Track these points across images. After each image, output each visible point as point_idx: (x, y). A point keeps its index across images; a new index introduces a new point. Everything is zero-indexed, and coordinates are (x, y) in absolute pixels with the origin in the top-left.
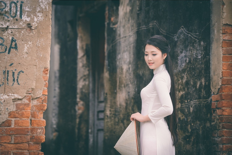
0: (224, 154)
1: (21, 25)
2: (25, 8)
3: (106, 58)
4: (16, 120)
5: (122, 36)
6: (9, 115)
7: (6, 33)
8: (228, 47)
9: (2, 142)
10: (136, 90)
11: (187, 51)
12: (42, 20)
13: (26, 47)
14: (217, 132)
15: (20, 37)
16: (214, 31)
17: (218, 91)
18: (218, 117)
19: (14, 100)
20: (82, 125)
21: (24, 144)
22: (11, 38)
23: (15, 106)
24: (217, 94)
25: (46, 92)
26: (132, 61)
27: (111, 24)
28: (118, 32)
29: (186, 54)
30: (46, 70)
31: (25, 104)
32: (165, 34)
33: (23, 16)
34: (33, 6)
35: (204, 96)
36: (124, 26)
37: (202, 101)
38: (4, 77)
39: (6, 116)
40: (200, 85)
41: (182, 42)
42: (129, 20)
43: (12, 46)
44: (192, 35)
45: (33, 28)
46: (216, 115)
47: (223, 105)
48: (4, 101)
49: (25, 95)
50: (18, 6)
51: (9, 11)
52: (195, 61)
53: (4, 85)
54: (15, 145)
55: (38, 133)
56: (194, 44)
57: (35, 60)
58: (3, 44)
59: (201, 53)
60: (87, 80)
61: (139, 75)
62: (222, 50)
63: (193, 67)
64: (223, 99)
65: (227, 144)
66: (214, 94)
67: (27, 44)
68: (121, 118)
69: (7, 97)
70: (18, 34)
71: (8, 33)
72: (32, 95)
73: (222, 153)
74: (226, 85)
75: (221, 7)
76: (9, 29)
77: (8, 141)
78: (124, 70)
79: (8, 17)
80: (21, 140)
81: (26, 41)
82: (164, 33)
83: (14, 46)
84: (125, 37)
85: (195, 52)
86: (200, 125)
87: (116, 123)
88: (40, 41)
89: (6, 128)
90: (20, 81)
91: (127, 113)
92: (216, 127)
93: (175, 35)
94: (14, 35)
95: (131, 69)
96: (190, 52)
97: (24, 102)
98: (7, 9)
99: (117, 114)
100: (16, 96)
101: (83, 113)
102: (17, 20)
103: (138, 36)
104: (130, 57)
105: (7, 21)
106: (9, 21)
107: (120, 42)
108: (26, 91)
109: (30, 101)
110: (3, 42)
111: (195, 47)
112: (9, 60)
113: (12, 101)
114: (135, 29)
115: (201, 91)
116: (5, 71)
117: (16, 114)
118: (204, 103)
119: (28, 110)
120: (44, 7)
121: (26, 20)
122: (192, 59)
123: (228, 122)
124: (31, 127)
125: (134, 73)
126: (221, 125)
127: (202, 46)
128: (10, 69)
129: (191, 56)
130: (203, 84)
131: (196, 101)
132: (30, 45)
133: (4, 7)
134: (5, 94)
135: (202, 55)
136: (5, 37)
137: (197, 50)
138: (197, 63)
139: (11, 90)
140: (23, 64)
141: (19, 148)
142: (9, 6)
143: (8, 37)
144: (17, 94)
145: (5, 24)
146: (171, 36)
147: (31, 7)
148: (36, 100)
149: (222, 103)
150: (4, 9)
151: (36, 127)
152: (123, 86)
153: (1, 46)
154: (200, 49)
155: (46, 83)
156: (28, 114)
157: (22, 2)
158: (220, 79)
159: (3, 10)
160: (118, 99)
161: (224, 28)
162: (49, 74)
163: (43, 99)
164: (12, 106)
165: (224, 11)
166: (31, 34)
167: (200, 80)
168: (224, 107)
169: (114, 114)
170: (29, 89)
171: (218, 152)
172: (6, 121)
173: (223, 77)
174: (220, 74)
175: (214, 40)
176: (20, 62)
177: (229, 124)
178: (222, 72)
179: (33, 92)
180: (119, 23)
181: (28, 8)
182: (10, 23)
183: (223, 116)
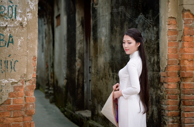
0: (169, 118)
1: (15, 24)
2: (18, 10)
3: (92, 30)
4: (14, 99)
5: (101, 15)
6: (9, 96)
7: (5, 31)
8: (172, 35)
9: (5, 116)
10: (111, 57)
11: (145, 33)
12: (31, 18)
13: (19, 41)
14: (164, 101)
15: (15, 33)
16: (162, 22)
17: (165, 69)
18: (165, 90)
19: (12, 84)
20: (80, 77)
21: (20, 117)
22: (9, 35)
23: (13, 88)
24: (164, 71)
25: (35, 75)
26: (107, 35)
27: (94, 5)
28: (98, 11)
29: (144, 35)
30: (35, 58)
31: (20, 87)
32: (130, 18)
33: (17, 17)
34: (24, 9)
35: (156, 69)
36: (102, 8)
37: (155, 73)
38: (5, 65)
39: (7, 96)
40: (153, 61)
41: (141, 26)
42: (105, 3)
43: (10, 41)
44: (148, 21)
45: (24, 26)
46: (164, 88)
47: (168, 80)
48: (5, 85)
49: (20, 79)
50: (13, 9)
51: (7, 13)
52: (150, 42)
53: (5, 72)
54: (14, 118)
55: (30, 108)
56: (149, 28)
57: (26, 51)
58: (4, 39)
59: (154, 36)
60: (82, 43)
61: (112, 46)
62: (168, 37)
63: (149, 46)
64: (169, 76)
65: (171, 111)
66: (162, 71)
67: (20, 39)
68: (101, 76)
69: (7, 81)
70: (14, 31)
71: (7, 31)
72: (25, 78)
73: (167, 118)
74: (171, 65)
75: (167, 3)
76: (8, 27)
77: (9, 116)
78: (103, 41)
79: (7, 18)
80: (18, 114)
81: (20, 37)
82: (129, 16)
83: (11, 41)
84: (103, 16)
85: (150, 35)
86: (154, 91)
87: (98, 80)
88: (30, 35)
89: (7, 105)
90: (16, 68)
91: (105, 73)
92: (164, 97)
93: (136, 19)
94: (11, 32)
95: (107, 41)
96: (147, 34)
97: (19, 85)
98: (6, 12)
99: (98, 73)
100: (14, 80)
101: (80, 68)
102: (13, 20)
103: (111, 16)
104: (106, 32)
105: (6, 21)
106: (7, 21)
107: (99, 19)
108: (20, 76)
109: (23, 84)
110: (4, 38)
111: (150, 31)
112: (8, 52)
113: (11, 84)
114: (110, 11)
115: (154, 66)
116: (5, 61)
117: (14, 94)
118: (156, 75)
119: (22, 91)
120: (32, 8)
121: (19, 20)
122: (148, 40)
123: (172, 93)
124: (25, 103)
125: (109, 44)
126: (167, 96)
127: (155, 31)
128: (9, 59)
129: (147, 37)
130: (156, 60)
131: (151, 73)
132: (22, 39)
133: (4, 10)
134: (5, 79)
135: (155, 38)
136: (5, 34)
137: (152, 33)
138: (151, 44)
139: (10, 76)
140: (18, 55)
141: (17, 121)
142: (7, 9)
143: (7, 34)
144: (14, 79)
145: (5, 24)
146: (133, 20)
147: (22, 9)
148: (28, 82)
149: (168, 79)
150: (4, 11)
151: (29, 103)
152: (102, 52)
153: (2, 41)
154: (153, 33)
155: (35, 68)
156: (22, 94)
157: (16, 6)
158: (166, 60)
159: (3, 13)
160: (99, 62)
161: (169, 20)
162: (37, 60)
163: (33, 81)
164: (11, 88)
165: (169, 7)
166: (23, 31)
167: (153, 56)
168: (169, 82)
169: (96, 73)
170: (22, 74)
171: (165, 116)
172: (7, 100)
173: (168, 59)
174: (166, 56)
175: (162, 29)
176: (16, 53)
177: (173, 95)
178: (168, 55)
179: (25, 76)
180: (99, 5)
181: (21, 10)
182: (8, 23)
183: (168, 89)
